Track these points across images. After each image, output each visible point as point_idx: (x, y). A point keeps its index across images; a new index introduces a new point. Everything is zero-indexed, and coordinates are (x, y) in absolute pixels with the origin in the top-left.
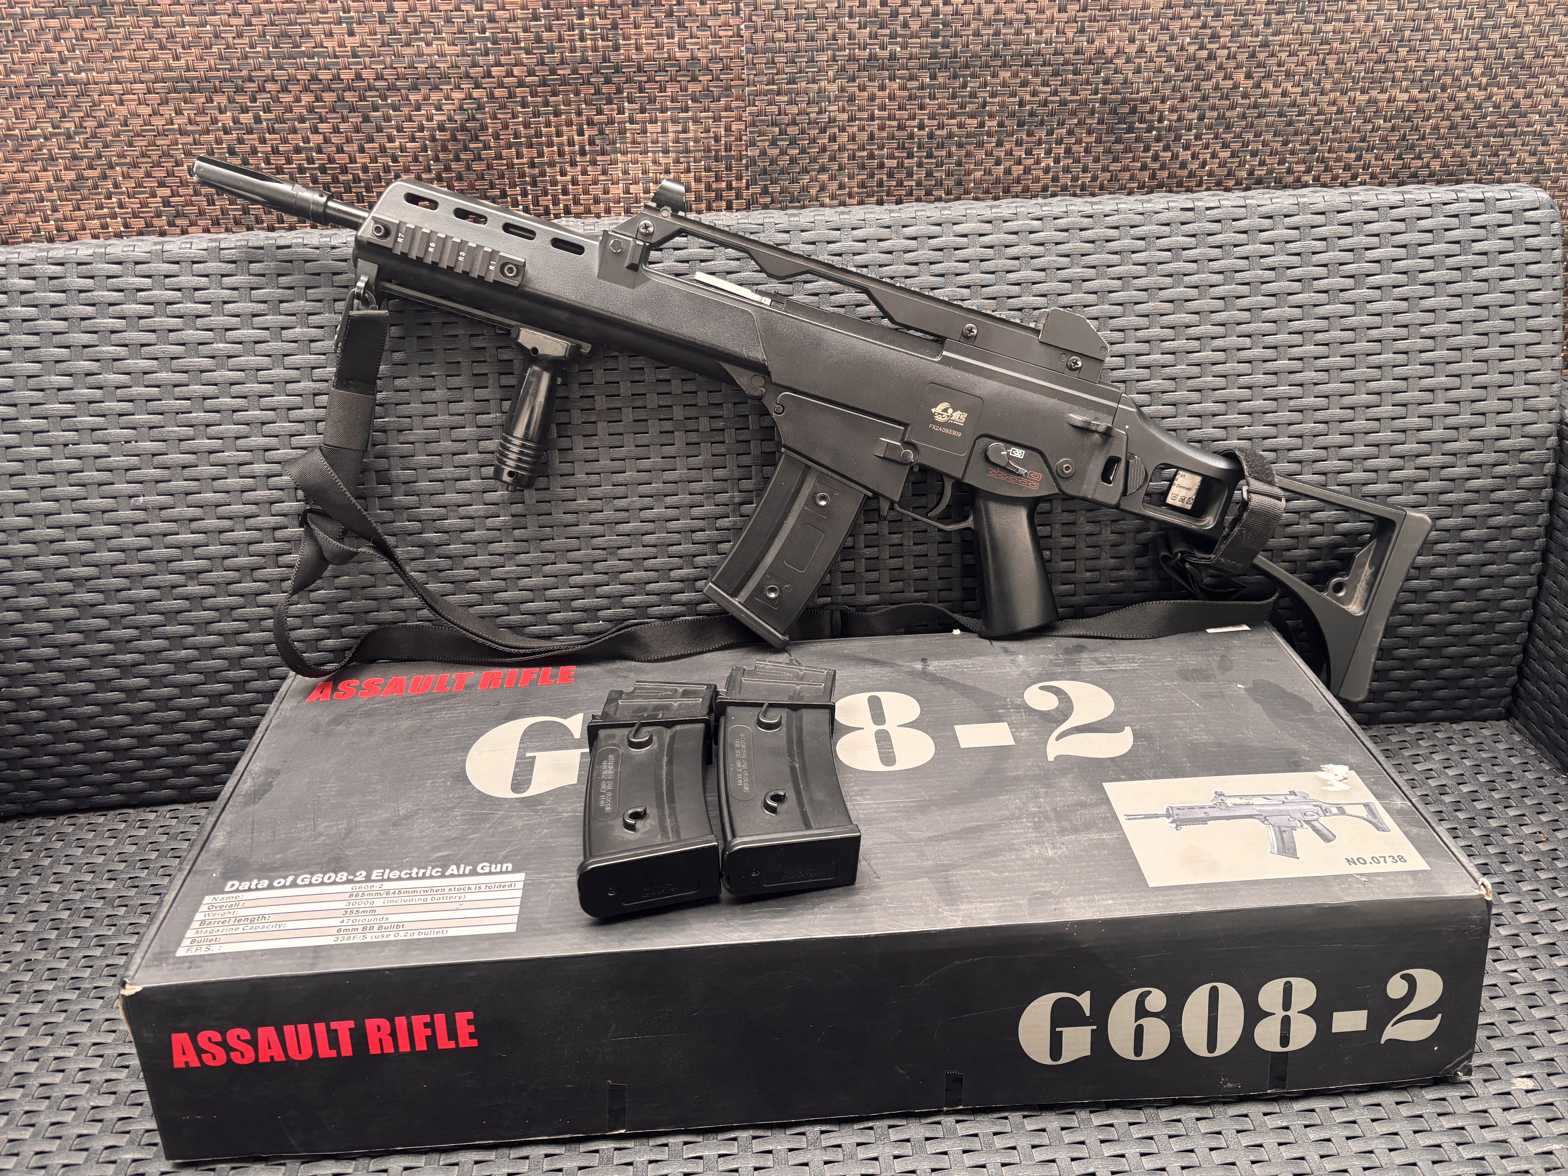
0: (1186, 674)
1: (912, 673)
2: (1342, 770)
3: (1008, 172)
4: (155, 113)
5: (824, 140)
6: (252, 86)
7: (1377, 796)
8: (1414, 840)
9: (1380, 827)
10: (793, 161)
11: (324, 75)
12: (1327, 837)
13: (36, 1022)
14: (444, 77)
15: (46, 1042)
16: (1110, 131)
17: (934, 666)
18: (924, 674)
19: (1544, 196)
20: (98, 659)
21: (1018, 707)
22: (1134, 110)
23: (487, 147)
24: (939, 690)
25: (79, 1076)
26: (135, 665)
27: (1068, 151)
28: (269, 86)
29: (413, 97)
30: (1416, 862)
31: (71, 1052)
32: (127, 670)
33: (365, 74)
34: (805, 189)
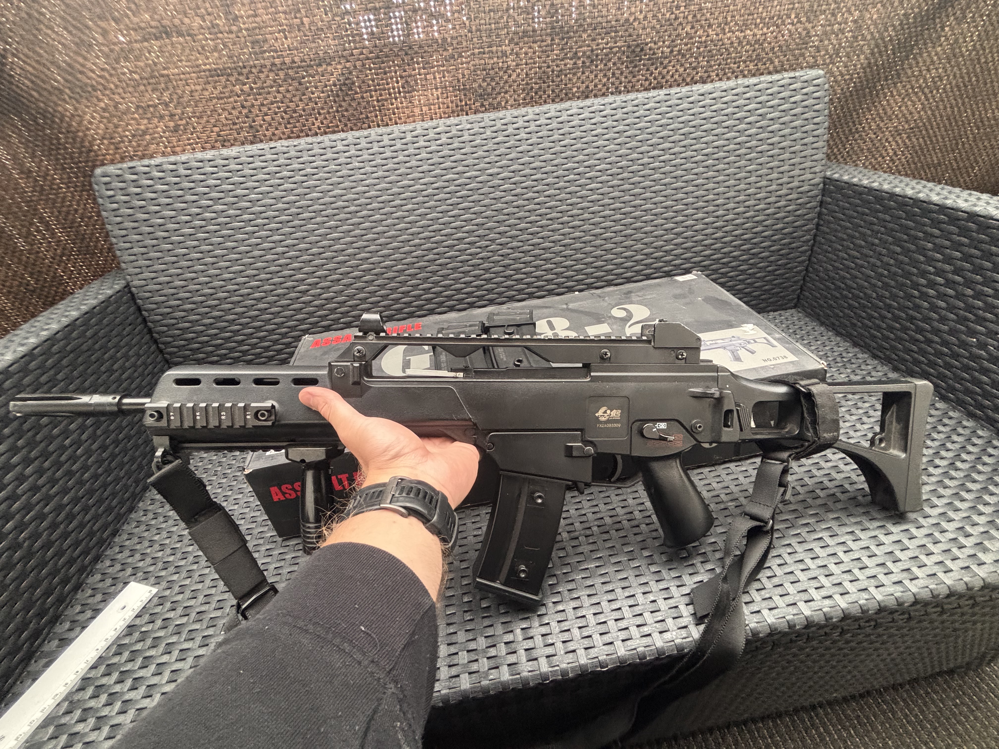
0: (676, 297)
1: (563, 310)
2: (751, 326)
3: (587, 87)
4: (203, 89)
5: (505, 77)
6: (245, 71)
7: (768, 334)
8: (788, 349)
9: (773, 346)
10: (493, 89)
11: (277, 61)
12: (753, 352)
13: (225, 486)
14: (332, 58)
15: (230, 493)
16: (631, 62)
17: (571, 306)
18: (568, 309)
19: (821, 72)
20: (227, 339)
21: (610, 317)
22: (642, 50)
23: (356, 93)
24: (575, 315)
25: (245, 505)
26: (243, 341)
27: (613, 74)
28: (254, 70)
29: (320, 70)
30: (792, 358)
31: (240, 496)
32: (241, 343)
33: (296, 59)
34: (499, 103)
